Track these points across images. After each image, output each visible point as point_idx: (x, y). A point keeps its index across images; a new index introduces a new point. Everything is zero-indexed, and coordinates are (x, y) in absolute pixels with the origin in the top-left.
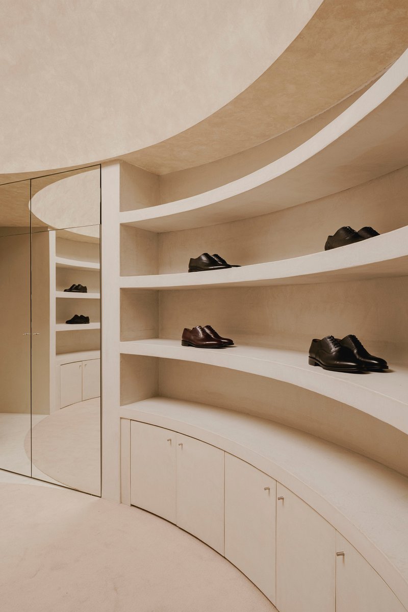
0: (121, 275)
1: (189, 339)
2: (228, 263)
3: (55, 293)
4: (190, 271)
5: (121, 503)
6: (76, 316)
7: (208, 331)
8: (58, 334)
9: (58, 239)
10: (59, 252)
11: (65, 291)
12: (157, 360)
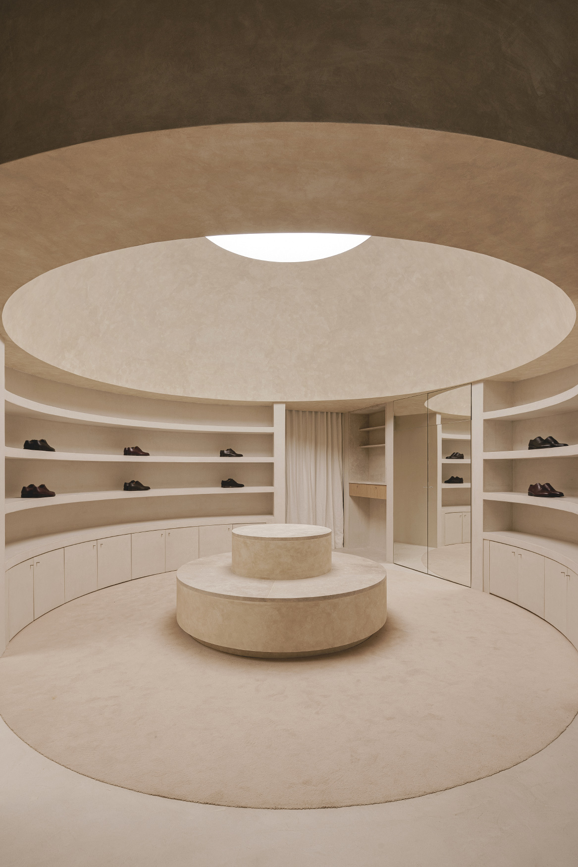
0: (484, 451)
1: (534, 491)
2: (559, 442)
3: (441, 460)
4: (530, 448)
5: (483, 591)
6: (452, 477)
7: (547, 486)
8: (443, 490)
9: (442, 419)
10: (444, 429)
11: (447, 458)
12: (512, 504)
